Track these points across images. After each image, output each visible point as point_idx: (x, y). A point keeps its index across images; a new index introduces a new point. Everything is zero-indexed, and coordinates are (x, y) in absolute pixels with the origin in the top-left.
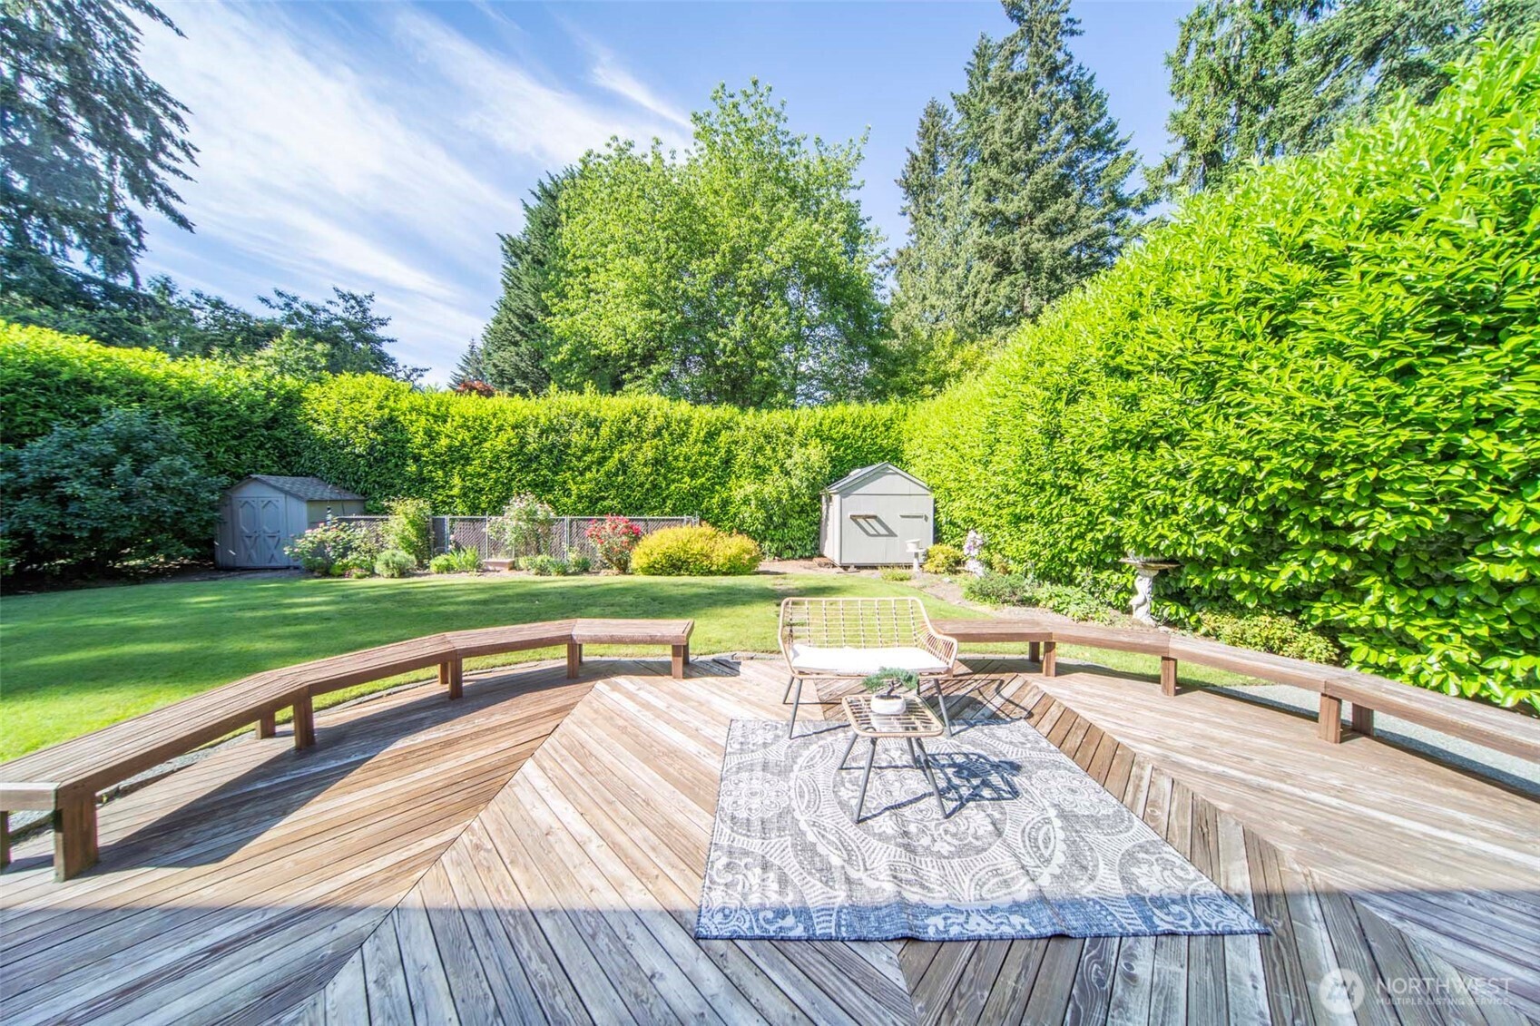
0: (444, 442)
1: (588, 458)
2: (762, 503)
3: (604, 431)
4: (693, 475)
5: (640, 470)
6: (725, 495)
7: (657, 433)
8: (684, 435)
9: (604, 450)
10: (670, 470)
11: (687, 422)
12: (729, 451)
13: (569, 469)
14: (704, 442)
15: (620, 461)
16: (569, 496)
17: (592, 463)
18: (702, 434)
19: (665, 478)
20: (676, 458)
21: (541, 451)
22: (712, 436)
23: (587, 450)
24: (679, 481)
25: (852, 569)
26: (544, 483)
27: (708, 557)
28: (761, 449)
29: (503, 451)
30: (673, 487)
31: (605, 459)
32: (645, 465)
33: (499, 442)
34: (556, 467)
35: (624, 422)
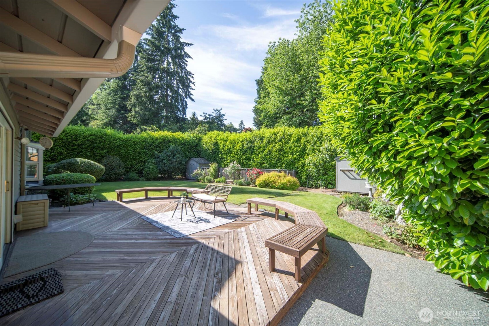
0: (226, 147)
1: (260, 150)
2: (315, 165)
3: (265, 141)
4: (292, 154)
5: (275, 154)
6: (303, 161)
7: (280, 140)
8: (289, 140)
9: (264, 147)
10: (285, 153)
11: (290, 136)
12: (305, 145)
13: (255, 154)
14: (296, 142)
15: (269, 150)
16: (255, 163)
17: (261, 151)
18: (295, 139)
19: (283, 156)
20: (286, 149)
21: (248, 148)
22: (299, 139)
23: (260, 148)
24: (287, 157)
25: (343, 193)
26: (249, 158)
27: (275, 182)
28: (316, 143)
29: (239, 149)
30: (285, 159)
31: (264, 150)
32: (276, 151)
33: (238, 147)
34: (252, 153)
35: (270, 137)
